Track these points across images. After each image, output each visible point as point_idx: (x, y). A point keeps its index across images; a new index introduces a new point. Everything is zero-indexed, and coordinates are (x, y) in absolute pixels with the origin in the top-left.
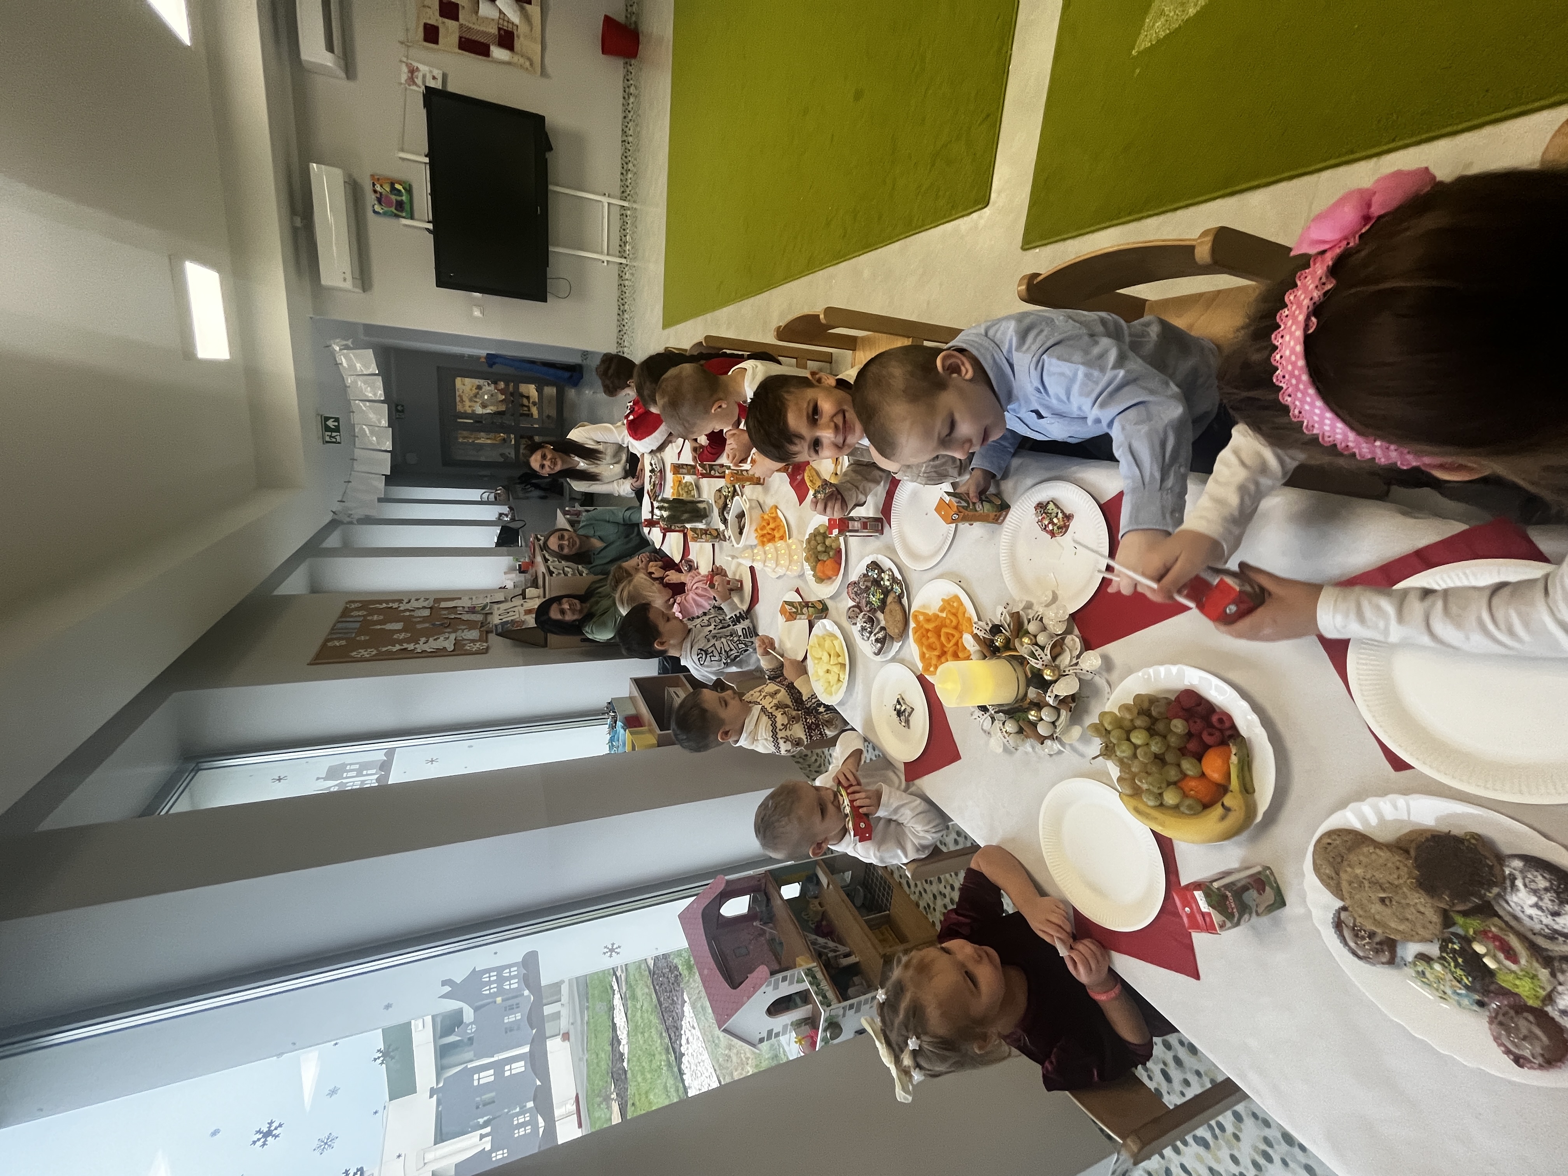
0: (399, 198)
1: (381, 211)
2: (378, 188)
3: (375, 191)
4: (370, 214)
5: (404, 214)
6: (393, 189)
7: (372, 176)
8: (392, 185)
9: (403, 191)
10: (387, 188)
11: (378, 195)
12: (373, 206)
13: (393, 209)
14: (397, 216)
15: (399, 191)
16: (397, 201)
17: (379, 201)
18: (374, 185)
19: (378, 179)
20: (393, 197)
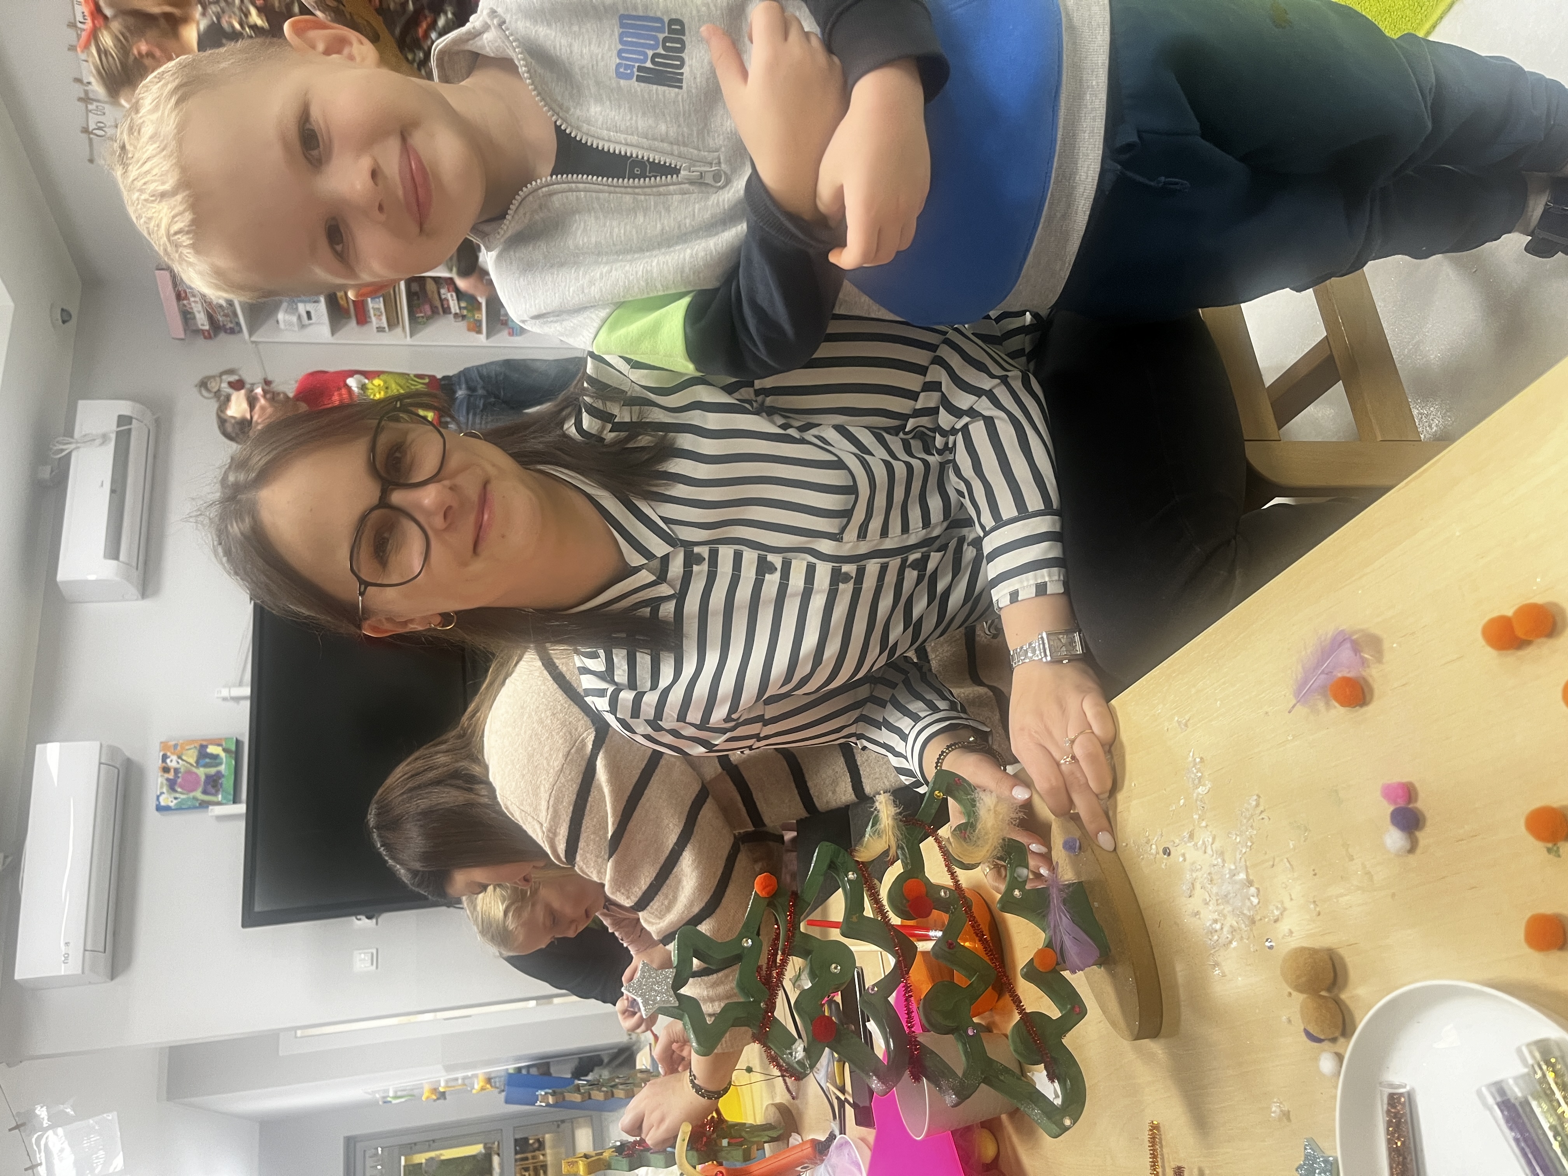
0: (212, 771)
1: (173, 804)
2: (172, 762)
3: (166, 770)
4: (150, 815)
5: (220, 797)
6: (204, 757)
7: (164, 745)
8: (203, 748)
9: (223, 755)
10: (191, 757)
11: (171, 776)
12: (158, 797)
13: (198, 794)
14: (204, 805)
15: (215, 757)
16: (208, 777)
17: (172, 785)
18: (165, 758)
19: (176, 746)
20: (201, 772)
